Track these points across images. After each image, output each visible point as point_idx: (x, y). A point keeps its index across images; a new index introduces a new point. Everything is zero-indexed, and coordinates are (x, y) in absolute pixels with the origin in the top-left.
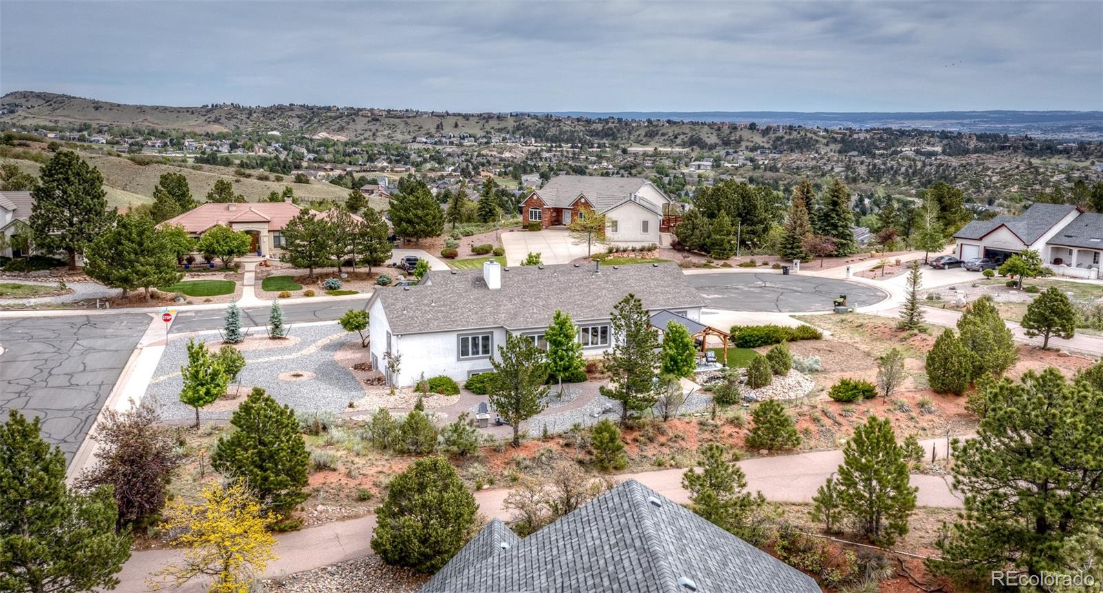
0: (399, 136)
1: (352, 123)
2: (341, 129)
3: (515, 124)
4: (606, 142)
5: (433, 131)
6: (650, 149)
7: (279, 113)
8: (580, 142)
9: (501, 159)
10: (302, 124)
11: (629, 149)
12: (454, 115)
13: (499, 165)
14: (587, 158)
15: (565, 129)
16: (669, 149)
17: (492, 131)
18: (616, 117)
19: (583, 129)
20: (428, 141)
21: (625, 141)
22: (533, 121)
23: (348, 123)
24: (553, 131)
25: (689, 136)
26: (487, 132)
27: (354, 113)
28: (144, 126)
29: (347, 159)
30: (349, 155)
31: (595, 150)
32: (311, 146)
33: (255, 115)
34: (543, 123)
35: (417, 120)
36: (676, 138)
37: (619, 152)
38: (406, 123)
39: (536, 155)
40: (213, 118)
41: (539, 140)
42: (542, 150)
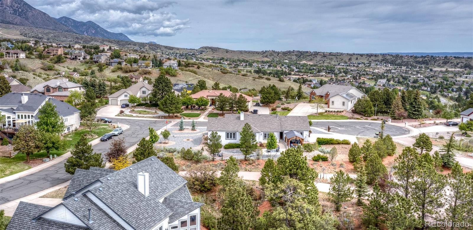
0: (333, 63)
1: (315, 58)
2: (311, 60)
3: (382, 58)
4: (423, 66)
5: (347, 61)
6: (444, 69)
7: (289, 54)
8: (410, 66)
9: (373, 73)
10: (297, 58)
11: (433, 69)
12: (357, 54)
13: (371, 75)
14: (412, 73)
15: (404, 60)
16: (454, 69)
17: (372, 61)
18: (430, 55)
19: (413, 60)
20: (344, 65)
21: (432, 66)
22: (390, 57)
23: (314, 58)
24: (399, 61)
25: (464, 63)
26: (370, 62)
27: (316, 54)
28: (241, 58)
29: (310, 71)
30: (311, 70)
31: (417, 69)
32: (298, 66)
33: (280, 54)
34: (394, 58)
35: (341, 57)
36: (458, 64)
37: (429, 70)
38: (337, 58)
39: (389, 71)
40: (265, 55)
41: (392, 65)
42: (392, 69)
